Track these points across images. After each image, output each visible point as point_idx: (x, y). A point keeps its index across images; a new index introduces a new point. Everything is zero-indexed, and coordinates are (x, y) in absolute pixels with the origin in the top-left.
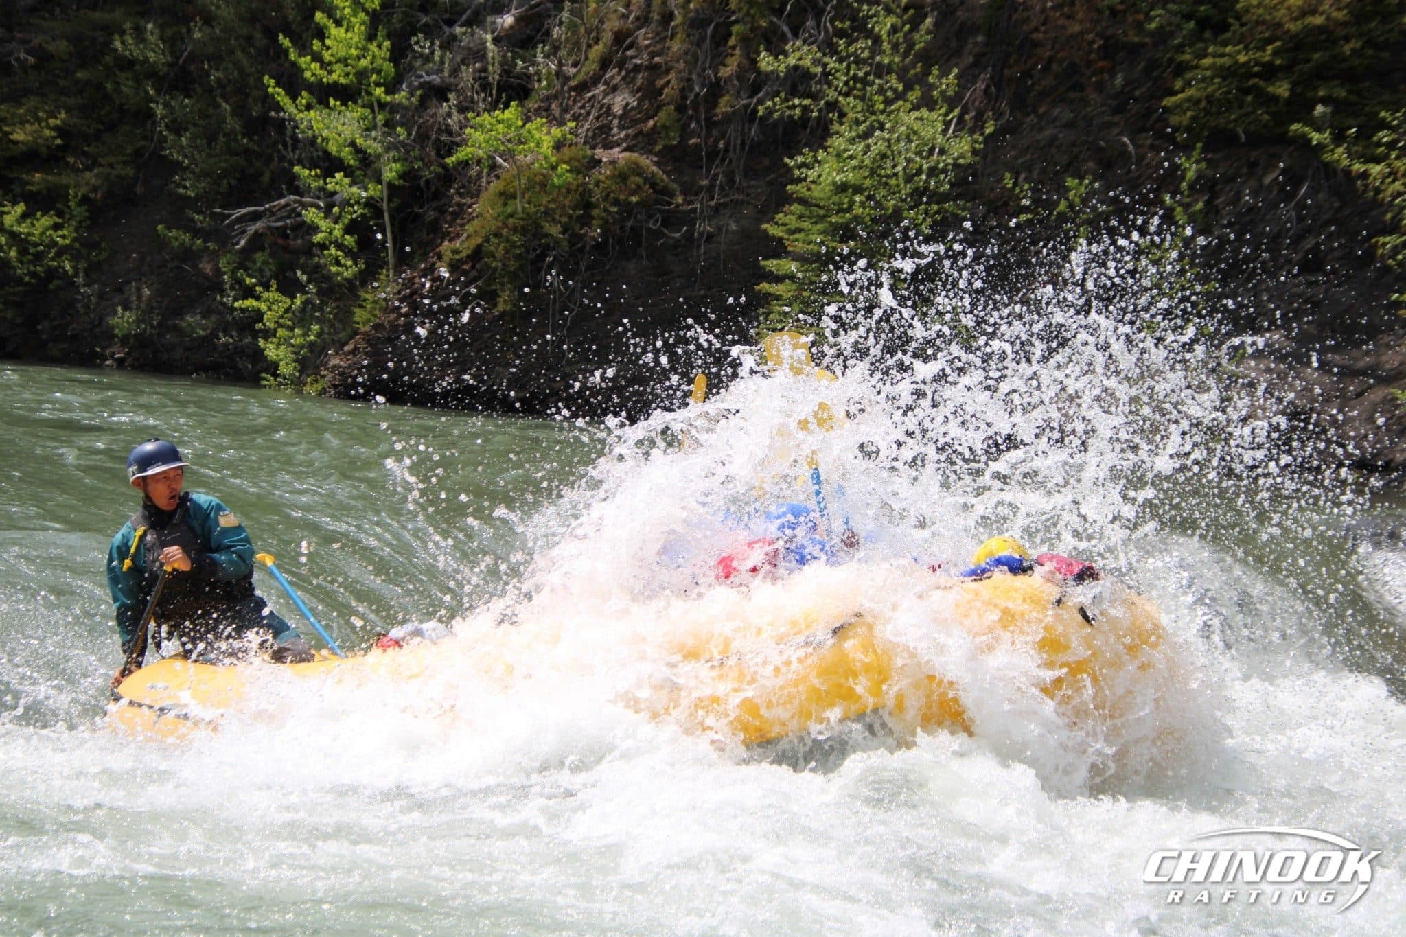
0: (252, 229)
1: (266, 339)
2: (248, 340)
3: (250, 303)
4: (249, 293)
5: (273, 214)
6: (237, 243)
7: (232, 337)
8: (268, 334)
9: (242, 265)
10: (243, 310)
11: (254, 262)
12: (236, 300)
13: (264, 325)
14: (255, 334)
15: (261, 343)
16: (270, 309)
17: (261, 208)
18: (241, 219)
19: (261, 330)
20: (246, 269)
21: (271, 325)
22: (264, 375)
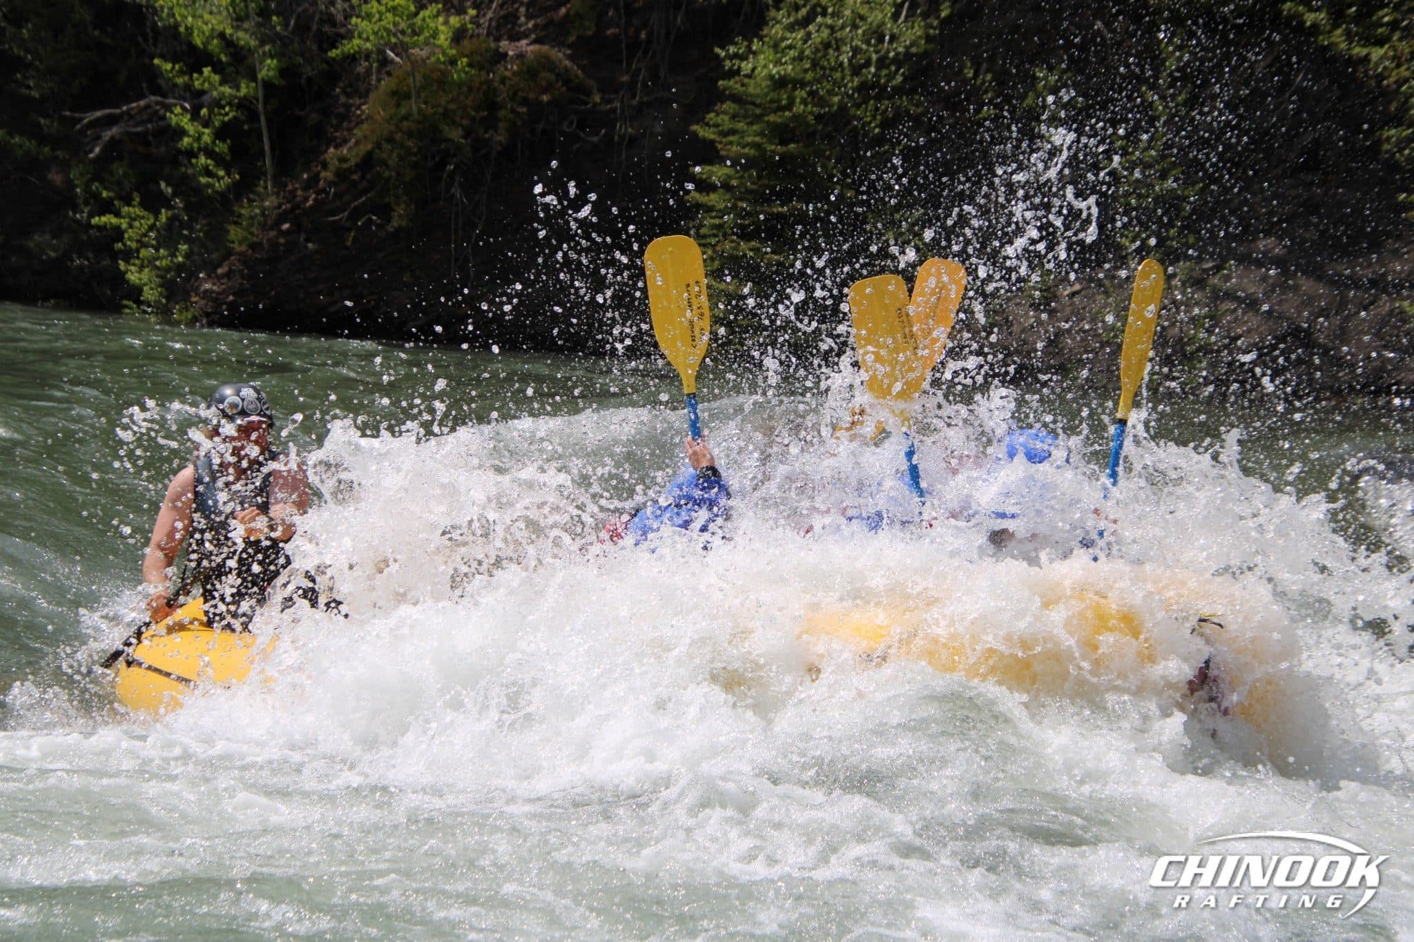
0: (107, 135)
1: (127, 262)
2: (106, 262)
3: (107, 219)
4: (106, 207)
5: (131, 117)
6: (91, 151)
7: (88, 259)
8: (128, 255)
9: (97, 177)
10: (100, 228)
11: (111, 173)
12: (91, 215)
13: (124, 245)
14: (115, 256)
15: (122, 265)
16: (131, 226)
17: (118, 111)
18: (93, 124)
19: (120, 251)
20: (102, 181)
21: (134, 245)
22: (125, 302)
